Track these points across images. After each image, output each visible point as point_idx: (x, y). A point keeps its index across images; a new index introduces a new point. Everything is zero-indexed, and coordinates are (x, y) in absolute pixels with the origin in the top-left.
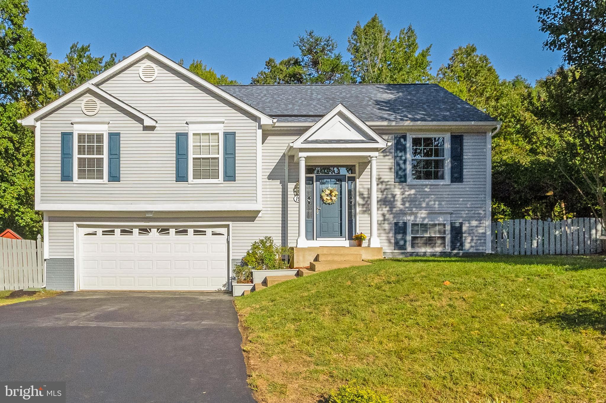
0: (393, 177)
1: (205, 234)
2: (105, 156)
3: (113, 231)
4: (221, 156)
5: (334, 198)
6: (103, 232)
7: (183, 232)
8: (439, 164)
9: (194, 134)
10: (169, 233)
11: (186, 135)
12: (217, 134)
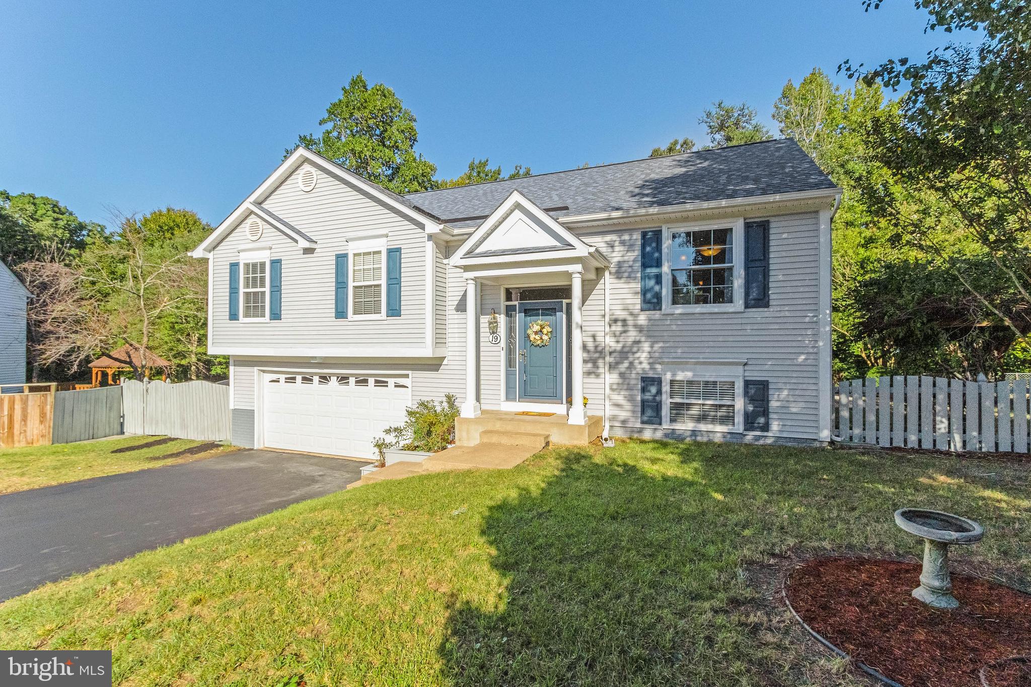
0: (639, 301)
1: (387, 386)
2: (267, 289)
3: (294, 378)
4: (383, 282)
5: (545, 338)
6: (286, 379)
7: (362, 382)
8: (722, 277)
9: (355, 255)
10: (348, 382)
11: (345, 256)
12: (379, 252)
